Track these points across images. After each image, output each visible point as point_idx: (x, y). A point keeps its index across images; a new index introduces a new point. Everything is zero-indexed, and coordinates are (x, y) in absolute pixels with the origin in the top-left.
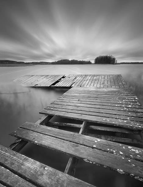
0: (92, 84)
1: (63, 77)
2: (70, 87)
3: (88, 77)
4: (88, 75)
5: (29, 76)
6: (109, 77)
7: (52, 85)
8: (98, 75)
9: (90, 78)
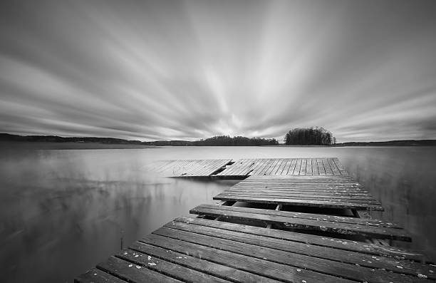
0: (285, 172)
1: (230, 164)
2: (246, 177)
3: (276, 162)
4: (275, 159)
5: (166, 161)
6: (314, 162)
7: (212, 174)
8: (295, 159)
9: (279, 163)
